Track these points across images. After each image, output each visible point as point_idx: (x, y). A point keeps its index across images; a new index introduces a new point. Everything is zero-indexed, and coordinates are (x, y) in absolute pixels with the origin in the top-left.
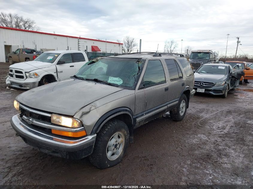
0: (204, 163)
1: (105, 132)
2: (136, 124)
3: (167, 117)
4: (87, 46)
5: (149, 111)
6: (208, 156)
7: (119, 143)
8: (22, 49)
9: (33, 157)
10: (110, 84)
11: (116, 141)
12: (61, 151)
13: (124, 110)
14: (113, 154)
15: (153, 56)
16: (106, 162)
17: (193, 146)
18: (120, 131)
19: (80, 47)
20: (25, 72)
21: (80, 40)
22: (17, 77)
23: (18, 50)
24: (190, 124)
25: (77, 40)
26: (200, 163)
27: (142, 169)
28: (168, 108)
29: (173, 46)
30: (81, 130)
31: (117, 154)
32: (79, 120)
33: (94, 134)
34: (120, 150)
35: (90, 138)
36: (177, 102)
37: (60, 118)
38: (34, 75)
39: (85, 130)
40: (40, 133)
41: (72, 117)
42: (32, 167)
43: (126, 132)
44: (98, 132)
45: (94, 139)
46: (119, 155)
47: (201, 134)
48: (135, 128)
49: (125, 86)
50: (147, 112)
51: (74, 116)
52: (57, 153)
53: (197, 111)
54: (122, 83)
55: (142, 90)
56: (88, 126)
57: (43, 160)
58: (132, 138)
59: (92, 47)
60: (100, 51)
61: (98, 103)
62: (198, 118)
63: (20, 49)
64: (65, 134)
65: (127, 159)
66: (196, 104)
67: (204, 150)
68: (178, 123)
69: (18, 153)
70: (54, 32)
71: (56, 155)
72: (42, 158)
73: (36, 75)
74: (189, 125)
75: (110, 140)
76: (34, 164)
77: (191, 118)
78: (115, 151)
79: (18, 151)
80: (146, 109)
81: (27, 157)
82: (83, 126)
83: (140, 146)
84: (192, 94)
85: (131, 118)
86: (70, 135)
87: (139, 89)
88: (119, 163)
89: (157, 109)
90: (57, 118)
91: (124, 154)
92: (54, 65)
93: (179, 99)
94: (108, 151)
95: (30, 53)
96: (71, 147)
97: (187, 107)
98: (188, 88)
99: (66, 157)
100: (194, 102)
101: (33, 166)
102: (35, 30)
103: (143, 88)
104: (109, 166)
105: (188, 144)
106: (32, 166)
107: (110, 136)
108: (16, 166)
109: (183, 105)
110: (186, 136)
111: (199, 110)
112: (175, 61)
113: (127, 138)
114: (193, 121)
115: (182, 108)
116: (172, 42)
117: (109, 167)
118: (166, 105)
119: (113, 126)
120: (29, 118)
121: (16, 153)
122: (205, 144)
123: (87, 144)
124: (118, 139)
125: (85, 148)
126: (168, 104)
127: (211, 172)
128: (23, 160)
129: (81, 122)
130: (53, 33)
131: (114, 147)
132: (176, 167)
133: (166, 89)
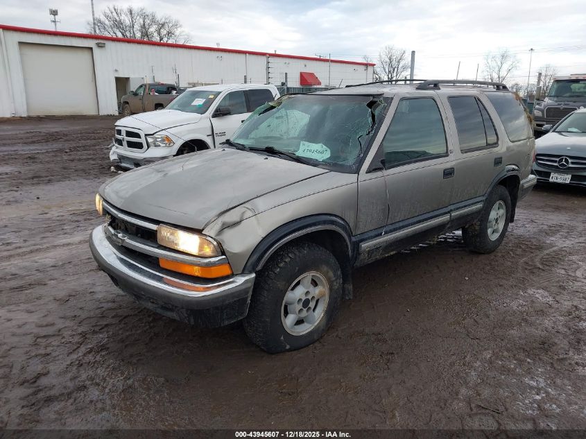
0: (529, 360)
1: (278, 270)
2: (362, 257)
3: (457, 243)
4: (286, 74)
5: (397, 225)
6: (544, 343)
7: (313, 297)
8: (150, 85)
9: (134, 315)
10: (299, 160)
11: (307, 293)
12: (176, 307)
13: (325, 222)
14: (300, 322)
15: (417, 89)
16: (282, 338)
17: (509, 318)
18: (317, 269)
19: (270, 75)
20: (146, 135)
21: (271, 59)
22: (131, 145)
23: (141, 86)
24: (512, 262)
25: (264, 59)
26: (516, 360)
27: (365, 362)
28: (451, 220)
29: (505, 67)
30: (220, 263)
31: (309, 323)
32: (215, 240)
33: (250, 273)
34: (319, 314)
35: (240, 280)
36: (480, 206)
37: (176, 235)
38: (163, 140)
39: (229, 263)
40: (137, 264)
41: (198, 232)
42: (127, 337)
43: (331, 274)
44: (259, 268)
45: (251, 285)
46: (316, 324)
47: (538, 289)
48: (357, 264)
49: (334, 165)
50: (391, 227)
51: (203, 230)
52: (171, 310)
53: (541, 231)
54: (329, 156)
55: (379, 174)
56: (235, 254)
57: (152, 324)
58: (350, 287)
59: (302, 75)
60: (320, 84)
61: (261, 204)
62: (540, 248)
63: (145, 85)
64: (187, 270)
65: (335, 334)
66: (542, 213)
67: (537, 329)
68: (482, 257)
69: (106, 306)
70: (218, 44)
71: (169, 314)
72: (151, 319)
73: (168, 141)
74: (509, 263)
75: (293, 289)
76: (134, 332)
77: (520, 247)
78: (304, 313)
79: (108, 302)
80: (389, 222)
81: (121, 316)
82: (223, 253)
83: (373, 308)
84: (526, 186)
85: (345, 241)
86: (196, 271)
87: (369, 172)
88: (313, 343)
89: (419, 222)
90: (172, 234)
91: (327, 324)
92: (207, 118)
93: (484, 198)
94: (286, 313)
95: (166, 93)
96: (198, 299)
97: (510, 218)
98: (514, 170)
99: (189, 321)
100: (538, 208)
101: (130, 335)
102: (181, 43)
103: (380, 169)
104: (288, 347)
105: (497, 310)
106: (127, 334)
107: (291, 280)
108: (97, 332)
109: (497, 213)
110: (495, 290)
111: (545, 227)
112: (477, 100)
113: (336, 287)
114: (523, 256)
115: (496, 222)
116: (504, 57)
117: (289, 350)
118: (446, 213)
119: (299, 257)
120: (117, 232)
121: (103, 305)
122: (541, 313)
123: (232, 294)
124: (311, 288)
125: (227, 302)
126: (451, 210)
127: (542, 385)
128: (113, 321)
129: (219, 244)
130: (216, 47)
131: (300, 306)
132: (452, 364)
133: (448, 173)
